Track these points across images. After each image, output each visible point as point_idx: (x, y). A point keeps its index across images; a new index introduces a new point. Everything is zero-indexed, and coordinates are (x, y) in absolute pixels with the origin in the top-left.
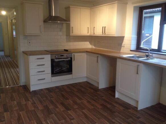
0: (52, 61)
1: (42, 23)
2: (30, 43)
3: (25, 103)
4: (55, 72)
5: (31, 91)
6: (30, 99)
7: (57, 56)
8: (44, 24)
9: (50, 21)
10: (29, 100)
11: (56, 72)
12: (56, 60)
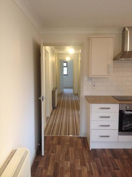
0: (121, 113)
1: (111, 62)
2: (94, 86)
3: (80, 169)
4: (123, 129)
5: (90, 149)
6: (87, 164)
7: (128, 107)
8: (113, 62)
9: (123, 59)
10: (85, 165)
11: (125, 128)
12: (126, 112)
